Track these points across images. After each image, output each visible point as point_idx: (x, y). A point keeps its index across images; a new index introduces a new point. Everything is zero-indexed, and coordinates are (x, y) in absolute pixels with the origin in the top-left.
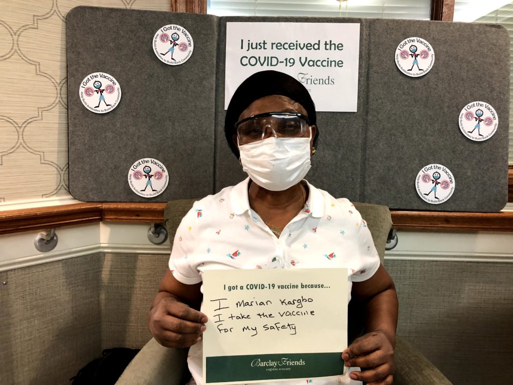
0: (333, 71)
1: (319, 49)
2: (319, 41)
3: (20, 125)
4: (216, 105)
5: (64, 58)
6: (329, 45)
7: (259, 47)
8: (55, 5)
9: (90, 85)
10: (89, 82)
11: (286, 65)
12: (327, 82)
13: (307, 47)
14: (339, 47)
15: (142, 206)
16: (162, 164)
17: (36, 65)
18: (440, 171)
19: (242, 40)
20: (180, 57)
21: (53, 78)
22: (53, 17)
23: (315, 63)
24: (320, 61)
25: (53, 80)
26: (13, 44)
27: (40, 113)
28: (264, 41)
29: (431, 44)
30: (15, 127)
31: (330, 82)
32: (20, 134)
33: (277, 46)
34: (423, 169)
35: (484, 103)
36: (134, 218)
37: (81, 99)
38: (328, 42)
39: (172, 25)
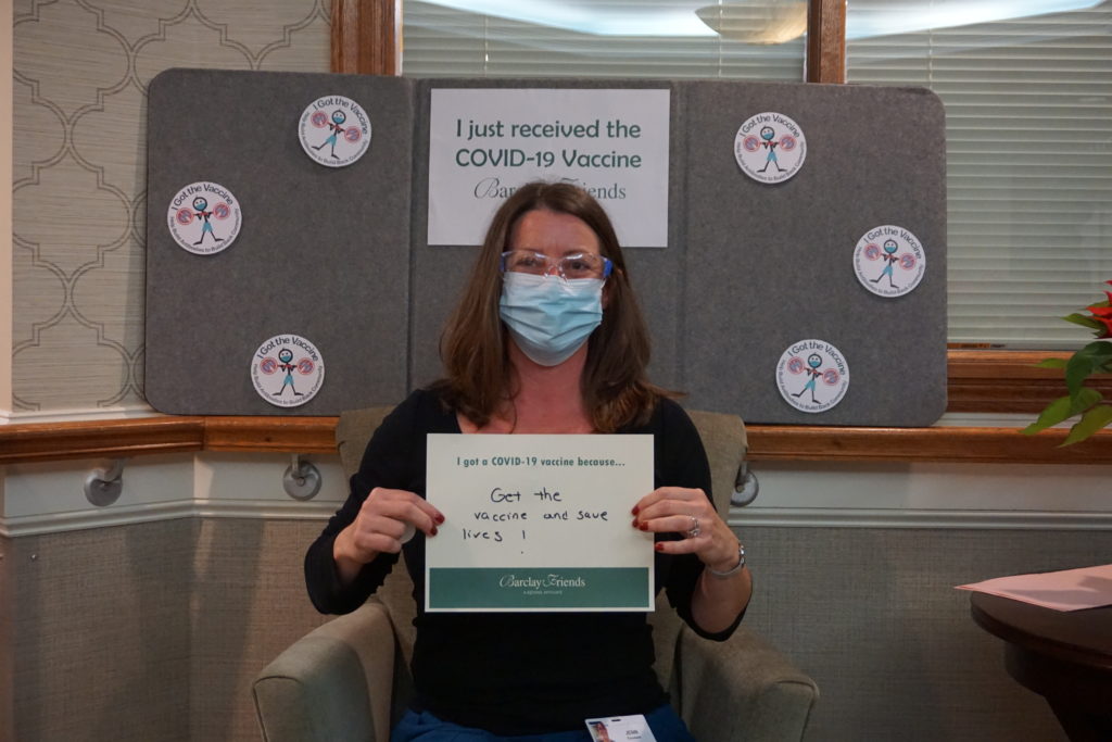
0: (622, 175)
1: (597, 135)
2: (598, 122)
3: (69, 277)
4: (411, 236)
5: (143, 159)
6: (616, 128)
7: (489, 132)
8: (132, 69)
9: (187, 204)
10: (185, 199)
11: (539, 164)
12: (612, 193)
13: (575, 132)
14: (634, 131)
15: (277, 422)
16: (312, 346)
17: (97, 172)
18: (822, 353)
19: (459, 122)
20: (348, 152)
21: (123, 193)
22: (128, 88)
23: (590, 161)
24: (598, 156)
25: (123, 197)
26: (65, 138)
27: (101, 256)
28: (499, 123)
29: (799, 123)
30: (62, 280)
31: (618, 193)
32: (69, 292)
33: (521, 131)
34: (790, 349)
35: (899, 229)
36: (262, 444)
37: (171, 229)
38: (614, 123)
39: (334, 97)
